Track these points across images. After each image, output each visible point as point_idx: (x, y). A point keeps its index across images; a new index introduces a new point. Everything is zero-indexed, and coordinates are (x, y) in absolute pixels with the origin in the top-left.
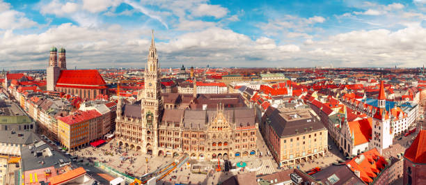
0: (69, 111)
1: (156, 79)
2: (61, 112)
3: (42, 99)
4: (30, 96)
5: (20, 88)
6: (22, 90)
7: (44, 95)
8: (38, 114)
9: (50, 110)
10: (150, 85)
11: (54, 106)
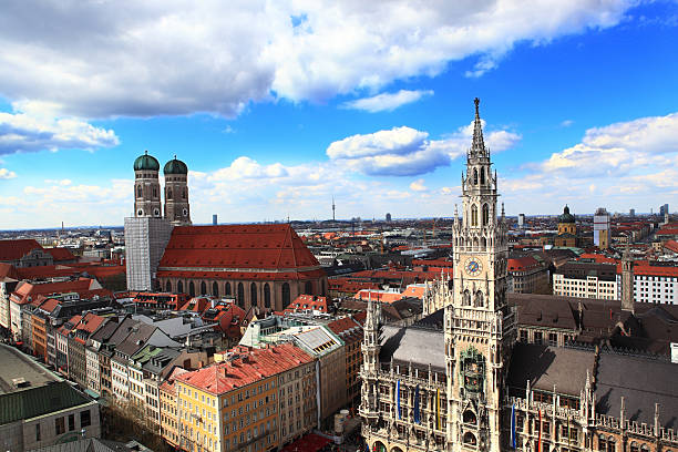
0: (211, 352)
1: (490, 250)
2: (185, 356)
3: (116, 320)
4: (66, 313)
5: (25, 288)
6: (33, 294)
7: (120, 306)
8: (102, 370)
9: (147, 354)
10: (474, 267)
11: (157, 339)
